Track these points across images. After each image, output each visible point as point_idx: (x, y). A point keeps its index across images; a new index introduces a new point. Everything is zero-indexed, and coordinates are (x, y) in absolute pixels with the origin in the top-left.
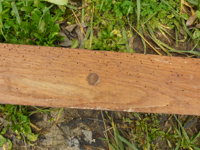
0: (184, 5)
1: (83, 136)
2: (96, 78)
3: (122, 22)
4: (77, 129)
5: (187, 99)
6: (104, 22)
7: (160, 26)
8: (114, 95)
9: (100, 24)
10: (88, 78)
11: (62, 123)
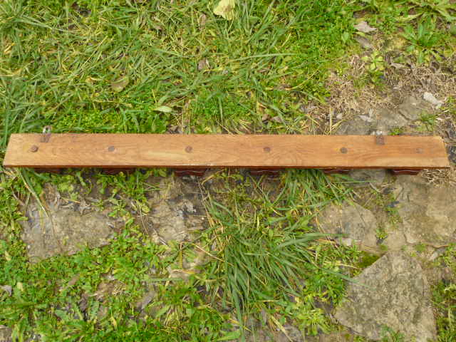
0: (260, 107)
1: (186, 209)
2: (191, 149)
3: (212, 122)
4: (181, 203)
5: (248, 157)
6: (198, 122)
7: (242, 122)
8: (200, 158)
9: (195, 124)
10: (186, 150)
11: (169, 200)
